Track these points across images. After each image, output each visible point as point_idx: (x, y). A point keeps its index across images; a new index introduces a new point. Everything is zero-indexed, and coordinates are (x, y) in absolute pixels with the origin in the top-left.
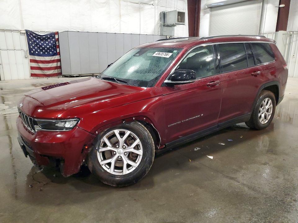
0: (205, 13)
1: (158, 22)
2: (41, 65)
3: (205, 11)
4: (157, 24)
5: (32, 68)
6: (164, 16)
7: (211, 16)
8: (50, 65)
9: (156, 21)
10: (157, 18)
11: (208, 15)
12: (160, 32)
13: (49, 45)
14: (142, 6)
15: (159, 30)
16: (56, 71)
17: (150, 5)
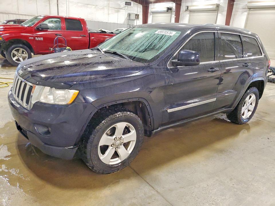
0: (150, 15)
4: (126, 19)
6: (129, 15)
7: (152, 16)
10: (126, 16)
14: (119, 10)
15: (127, 22)
17: (123, 9)
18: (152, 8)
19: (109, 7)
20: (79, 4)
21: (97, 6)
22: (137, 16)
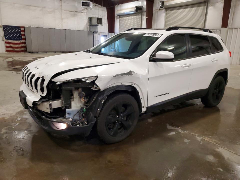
0: (117, 19)
1: (87, 23)
2: (12, 45)
3: (117, 18)
4: (87, 24)
5: (6, 47)
6: (90, 19)
7: (119, 20)
8: (17, 46)
9: (86, 23)
10: (87, 21)
11: (118, 20)
12: (88, 29)
13: (16, 34)
14: (76, 13)
15: (88, 28)
16: (22, 49)
17: (82, 13)
18: (118, 11)
19: (62, 10)
20: (16, 5)
21: (43, 8)
22: (99, 21)
